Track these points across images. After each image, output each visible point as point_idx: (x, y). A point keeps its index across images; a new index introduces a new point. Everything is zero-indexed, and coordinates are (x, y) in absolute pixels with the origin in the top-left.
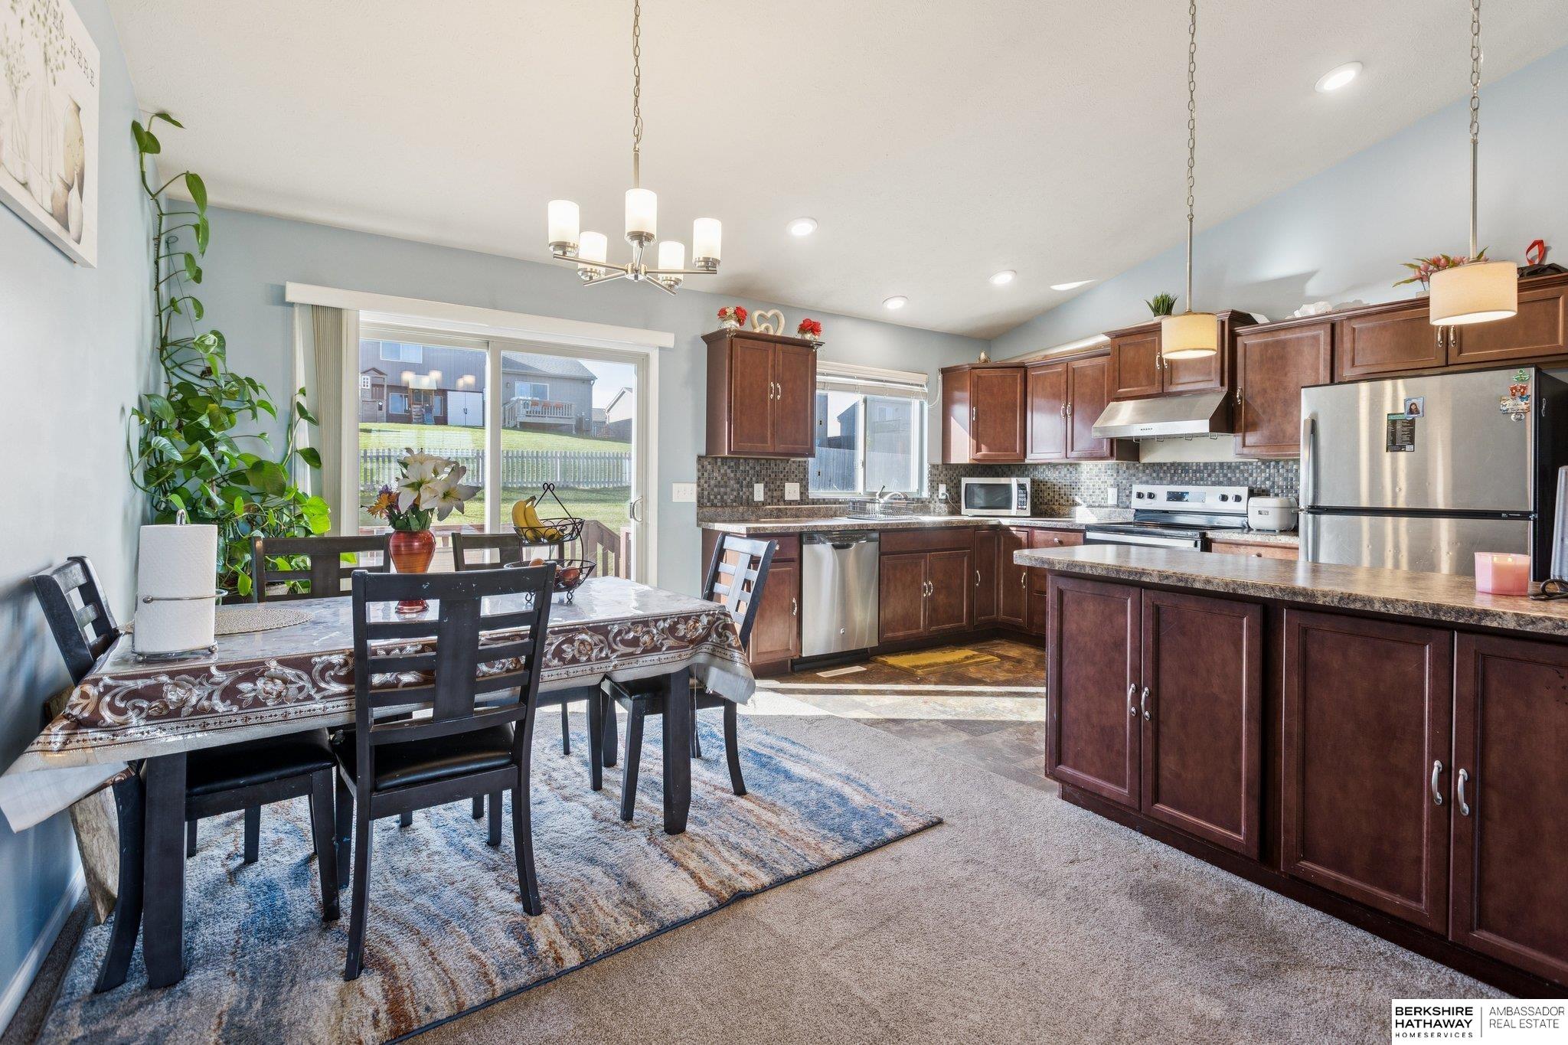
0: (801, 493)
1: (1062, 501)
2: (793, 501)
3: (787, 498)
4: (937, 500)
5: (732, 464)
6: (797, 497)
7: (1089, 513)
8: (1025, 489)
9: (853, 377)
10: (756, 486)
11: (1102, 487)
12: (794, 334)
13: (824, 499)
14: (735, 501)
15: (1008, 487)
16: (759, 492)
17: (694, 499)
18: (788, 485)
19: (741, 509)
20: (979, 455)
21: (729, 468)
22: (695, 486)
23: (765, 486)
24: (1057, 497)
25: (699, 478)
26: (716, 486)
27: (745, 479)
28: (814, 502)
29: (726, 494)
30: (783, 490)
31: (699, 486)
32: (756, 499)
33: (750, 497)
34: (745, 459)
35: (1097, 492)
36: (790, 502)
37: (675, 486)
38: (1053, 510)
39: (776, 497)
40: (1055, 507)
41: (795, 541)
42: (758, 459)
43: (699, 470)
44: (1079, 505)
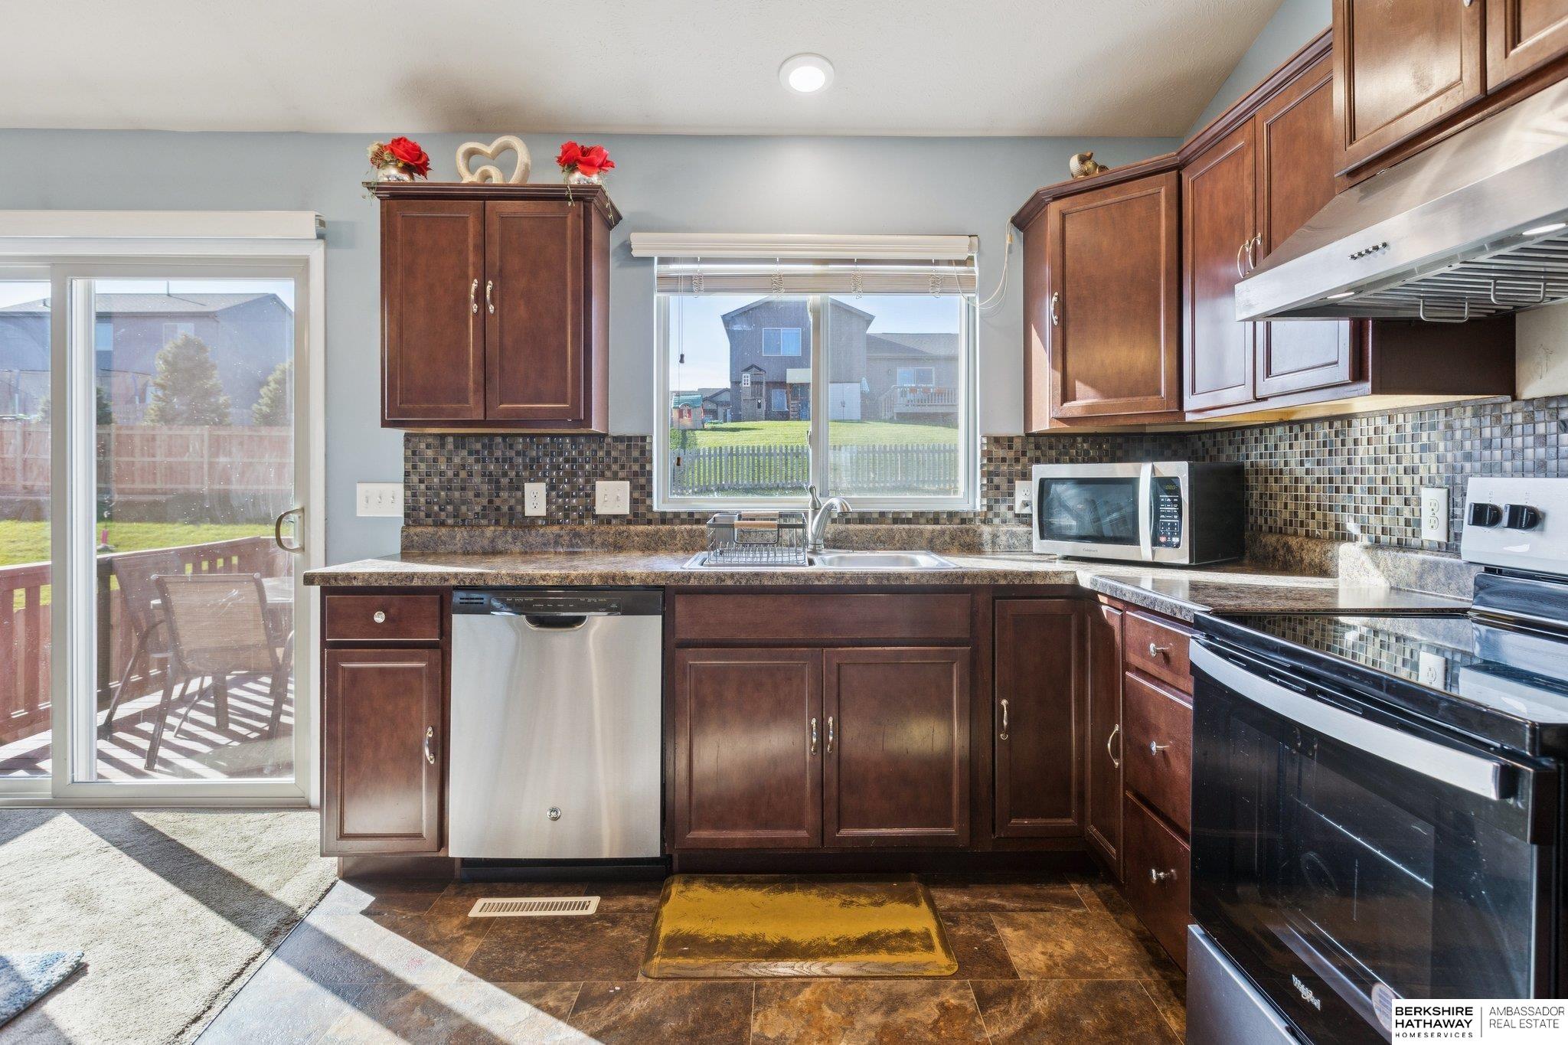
0: (634, 502)
1: (1312, 525)
2: (616, 516)
3: (600, 510)
4: (1010, 515)
5: (479, 446)
6: (625, 509)
7: (1369, 566)
8: (1177, 491)
9: (772, 261)
10: (529, 487)
11: (1406, 482)
12: (553, 176)
13: (691, 514)
14: (484, 517)
15: (1130, 484)
16: (535, 499)
17: (398, 512)
18: (601, 486)
19: (489, 532)
20: (1074, 408)
21: (470, 453)
22: (400, 489)
23: (551, 487)
24: (1302, 514)
25: (407, 474)
26: (442, 488)
27: (505, 474)
28: (664, 519)
29: (464, 502)
30: (591, 495)
31: (407, 487)
32: (529, 511)
33: (519, 508)
34: (504, 436)
35: (1396, 501)
36: (608, 520)
37: (362, 489)
38: (1289, 549)
39: (575, 509)
40: (1293, 542)
41: (431, 606)
42: (532, 436)
43: (406, 459)
44: (1345, 537)
